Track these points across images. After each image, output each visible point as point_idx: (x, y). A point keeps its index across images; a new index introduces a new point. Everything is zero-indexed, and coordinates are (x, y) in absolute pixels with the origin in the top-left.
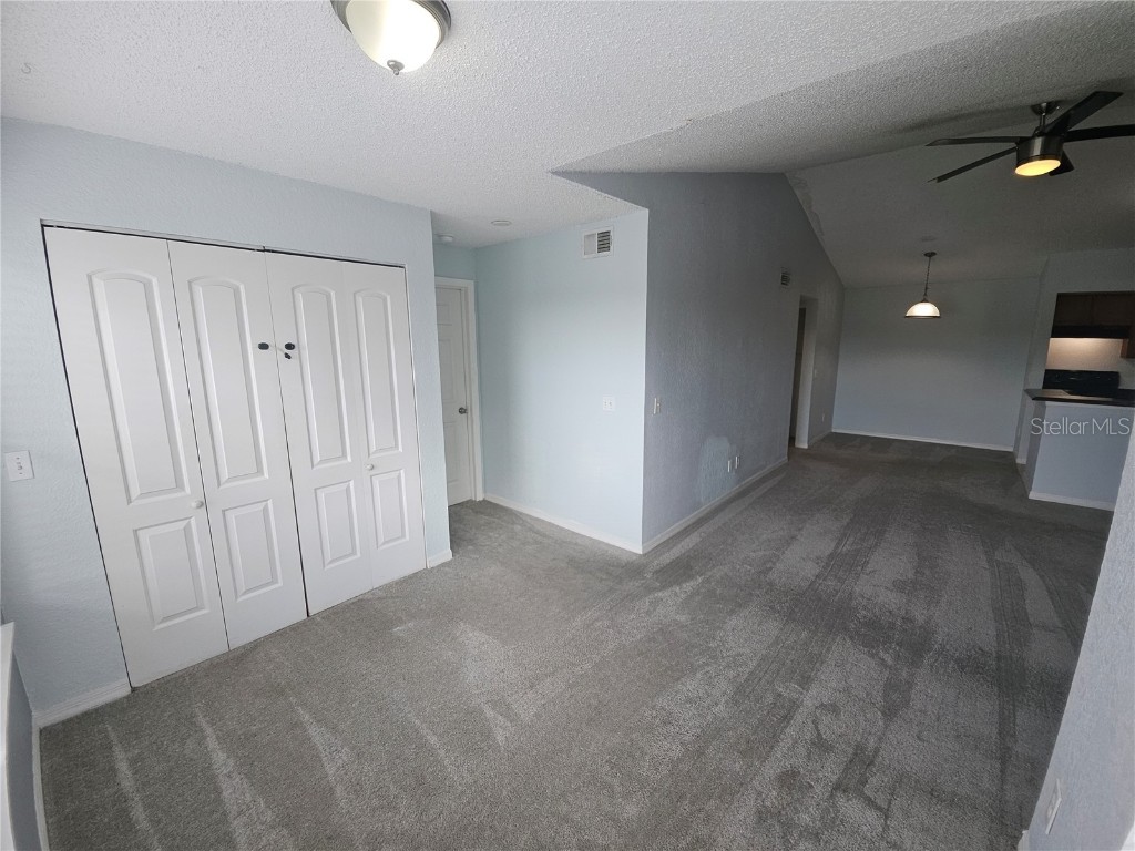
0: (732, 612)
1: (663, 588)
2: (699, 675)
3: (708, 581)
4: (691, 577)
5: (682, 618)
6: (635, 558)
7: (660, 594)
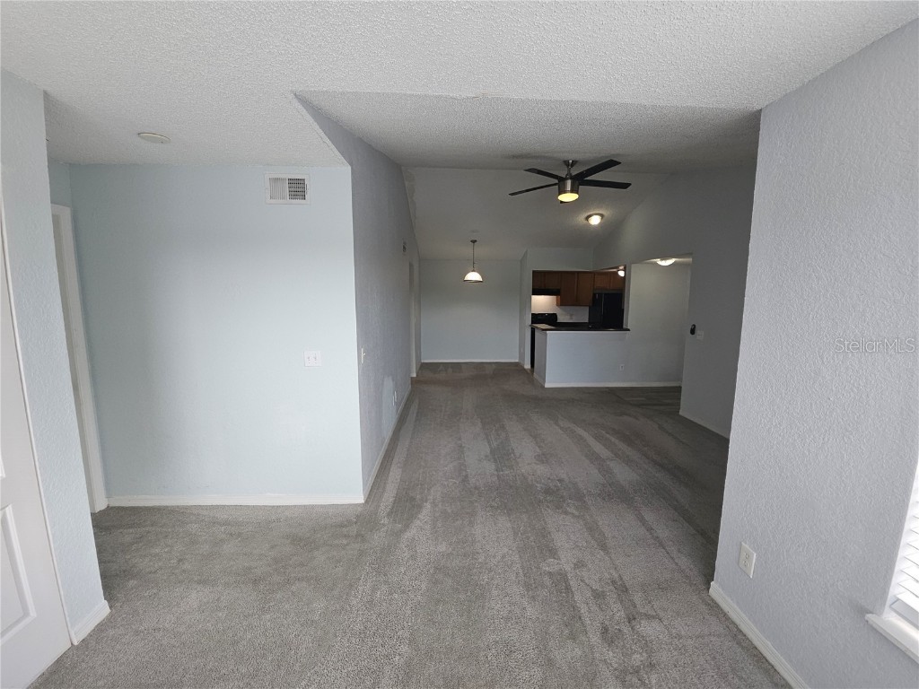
0: (471, 524)
1: (407, 527)
2: (495, 593)
3: (434, 504)
4: (420, 507)
5: (443, 548)
6: (360, 509)
7: (408, 534)
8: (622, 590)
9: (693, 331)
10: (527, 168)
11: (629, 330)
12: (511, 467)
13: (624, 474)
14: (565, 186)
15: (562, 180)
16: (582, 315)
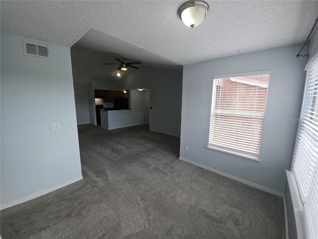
8: (167, 165)
9: (151, 108)
10: (116, 58)
11: (131, 109)
12: (122, 153)
13: (150, 146)
14: (123, 65)
15: (122, 63)
16: (112, 106)
